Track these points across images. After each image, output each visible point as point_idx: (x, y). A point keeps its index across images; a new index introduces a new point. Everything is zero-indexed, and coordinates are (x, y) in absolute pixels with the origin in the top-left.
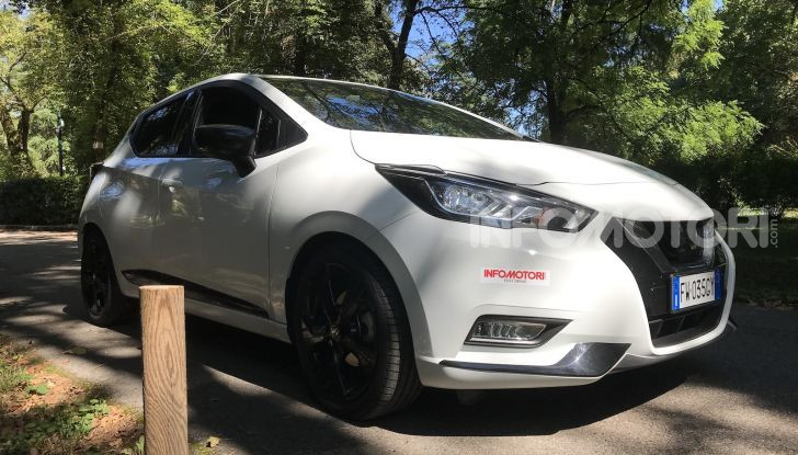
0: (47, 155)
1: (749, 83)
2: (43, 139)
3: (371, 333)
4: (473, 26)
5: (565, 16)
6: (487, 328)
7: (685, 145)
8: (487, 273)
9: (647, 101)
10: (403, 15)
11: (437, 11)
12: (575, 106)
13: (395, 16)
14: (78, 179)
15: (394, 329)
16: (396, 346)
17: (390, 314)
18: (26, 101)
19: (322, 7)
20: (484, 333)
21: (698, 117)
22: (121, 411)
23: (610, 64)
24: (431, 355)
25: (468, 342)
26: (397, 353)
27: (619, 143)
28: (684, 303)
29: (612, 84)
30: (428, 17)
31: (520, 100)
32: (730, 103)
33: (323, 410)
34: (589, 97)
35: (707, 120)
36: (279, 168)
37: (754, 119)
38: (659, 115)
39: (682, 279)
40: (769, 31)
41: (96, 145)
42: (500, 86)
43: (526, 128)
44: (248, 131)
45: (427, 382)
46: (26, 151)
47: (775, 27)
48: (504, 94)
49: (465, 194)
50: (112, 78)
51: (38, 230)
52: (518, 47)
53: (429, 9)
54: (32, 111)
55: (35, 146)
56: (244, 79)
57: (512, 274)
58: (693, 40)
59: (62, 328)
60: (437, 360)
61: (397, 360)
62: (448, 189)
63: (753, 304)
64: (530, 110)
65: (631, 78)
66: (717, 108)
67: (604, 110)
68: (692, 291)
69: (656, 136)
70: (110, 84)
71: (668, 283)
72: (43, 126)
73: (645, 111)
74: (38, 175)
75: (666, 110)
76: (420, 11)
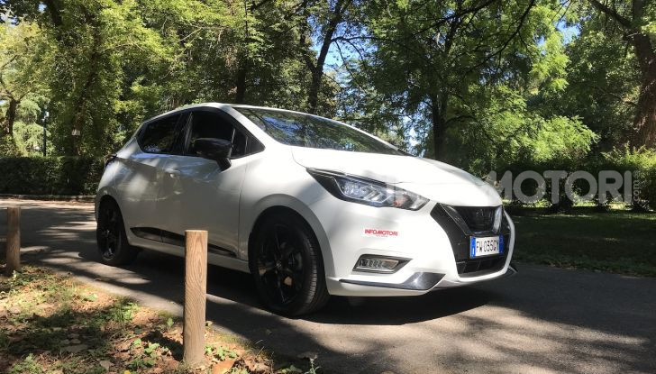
0: (26, 138)
1: (590, 102)
2: (24, 125)
3: (300, 265)
4: (376, 50)
5: (448, 45)
6: (366, 261)
7: (538, 150)
8: (367, 231)
9: (508, 113)
10: (322, 39)
11: (348, 40)
12: (454, 116)
13: (316, 39)
14: (59, 158)
15: (314, 262)
16: (315, 271)
17: (312, 253)
18: (14, 94)
19: (261, 37)
20: (364, 265)
21: (549, 128)
22: (147, 310)
23: (483, 82)
24: (334, 276)
25: (355, 269)
26: (315, 275)
27: (485, 146)
28: (478, 254)
29: (482, 99)
30: (340, 45)
31: (411, 108)
32: (573, 118)
33: (270, 311)
34: (465, 109)
35: (555, 130)
36: (247, 167)
37: (591, 131)
38: (518, 126)
39: (477, 240)
40: (607, 62)
41: (75, 133)
42: (396, 98)
43: (416, 130)
44: (225, 143)
45: (332, 292)
46: (11, 134)
47: (610, 59)
48: (398, 105)
49: (356, 187)
50: (90, 80)
51: (25, 198)
52: (411, 68)
53: (341, 38)
54: (19, 102)
55: (17, 129)
56: (223, 108)
57: (380, 232)
58: (545, 67)
59: (85, 266)
60: (337, 279)
61: (315, 279)
62: (347, 184)
63: (553, 265)
64: (419, 117)
65: (498, 95)
66: (563, 121)
67: (476, 120)
68: (484, 246)
69: (515, 141)
70: (88, 85)
71: (468, 241)
72: (25, 113)
73: (507, 121)
74: (20, 154)
75: (523, 122)
76: (335, 40)
